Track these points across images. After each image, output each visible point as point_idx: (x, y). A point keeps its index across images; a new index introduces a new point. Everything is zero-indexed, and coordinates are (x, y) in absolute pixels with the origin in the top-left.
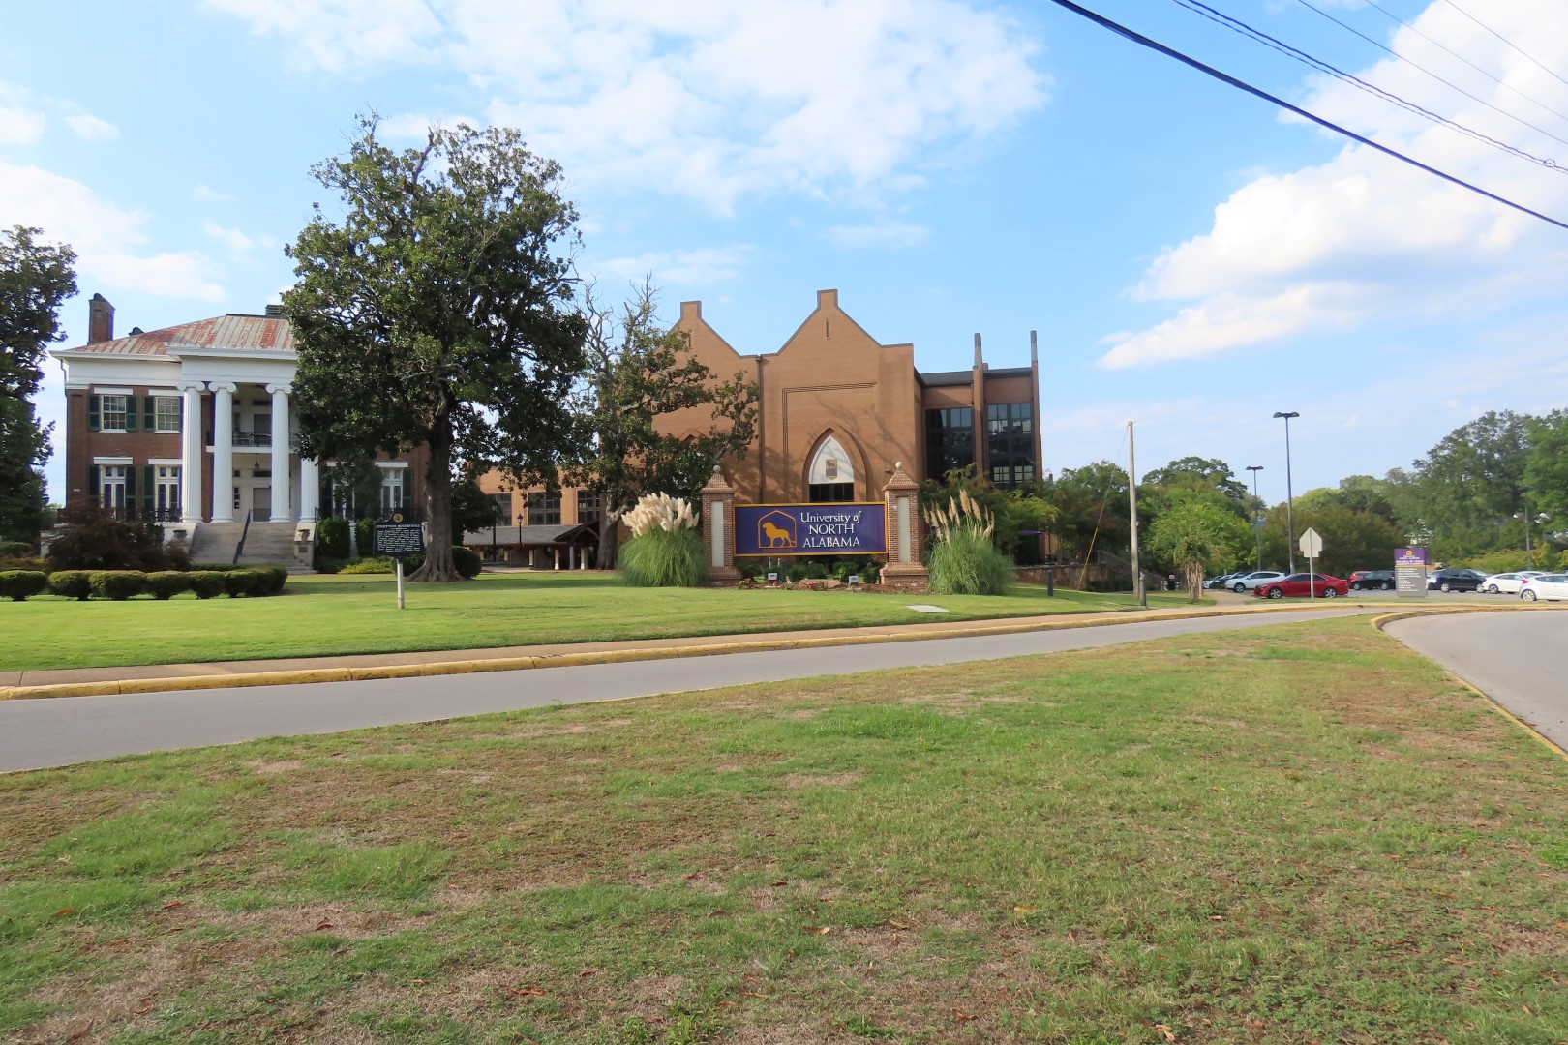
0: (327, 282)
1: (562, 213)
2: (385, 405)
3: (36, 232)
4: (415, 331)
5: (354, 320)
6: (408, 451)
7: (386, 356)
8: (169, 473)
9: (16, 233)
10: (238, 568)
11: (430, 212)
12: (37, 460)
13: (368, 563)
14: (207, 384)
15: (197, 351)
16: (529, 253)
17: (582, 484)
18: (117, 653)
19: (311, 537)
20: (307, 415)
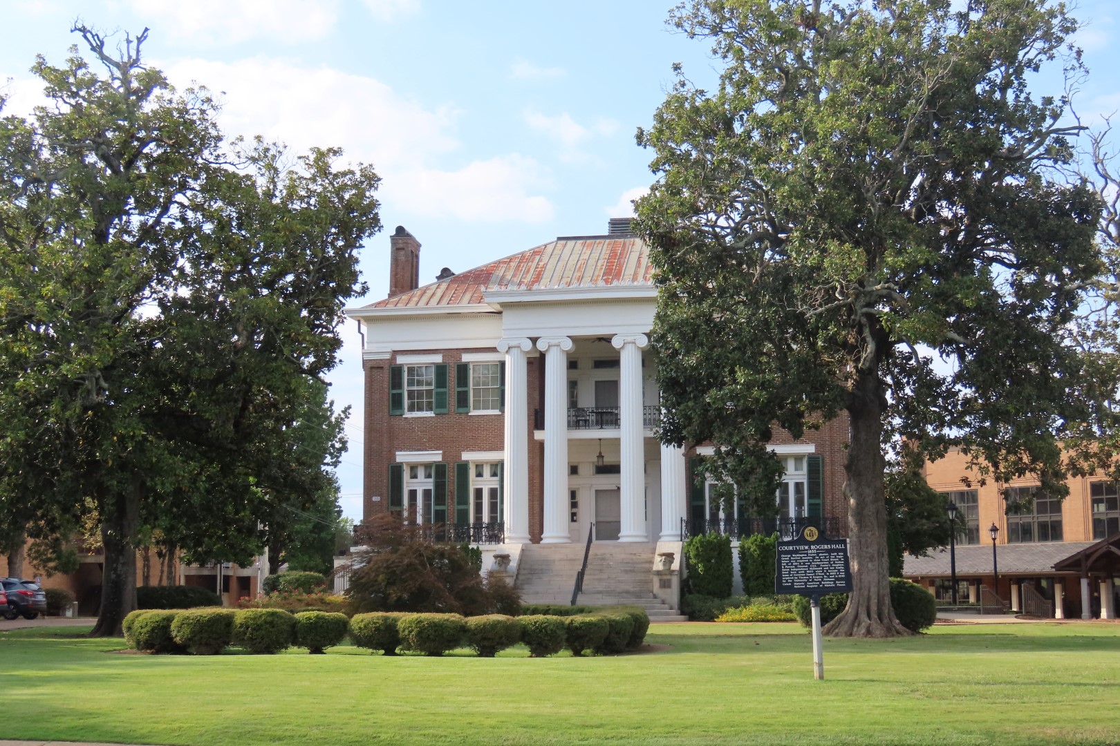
0: (696, 177)
1: (1048, 23)
2: (783, 354)
3: (335, 153)
4: (825, 237)
5: (736, 230)
6: (816, 427)
7: (783, 281)
8: (487, 471)
9: (312, 157)
10: (581, 611)
11: (840, 53)
12: (328, 459)
13: (759, 605)
14: (534, 340)
15: (521, 294)
16: (997, 95)
17: (1100, 471)
18: (440, 732)
19: (676, 565)
20: (671, 378)
